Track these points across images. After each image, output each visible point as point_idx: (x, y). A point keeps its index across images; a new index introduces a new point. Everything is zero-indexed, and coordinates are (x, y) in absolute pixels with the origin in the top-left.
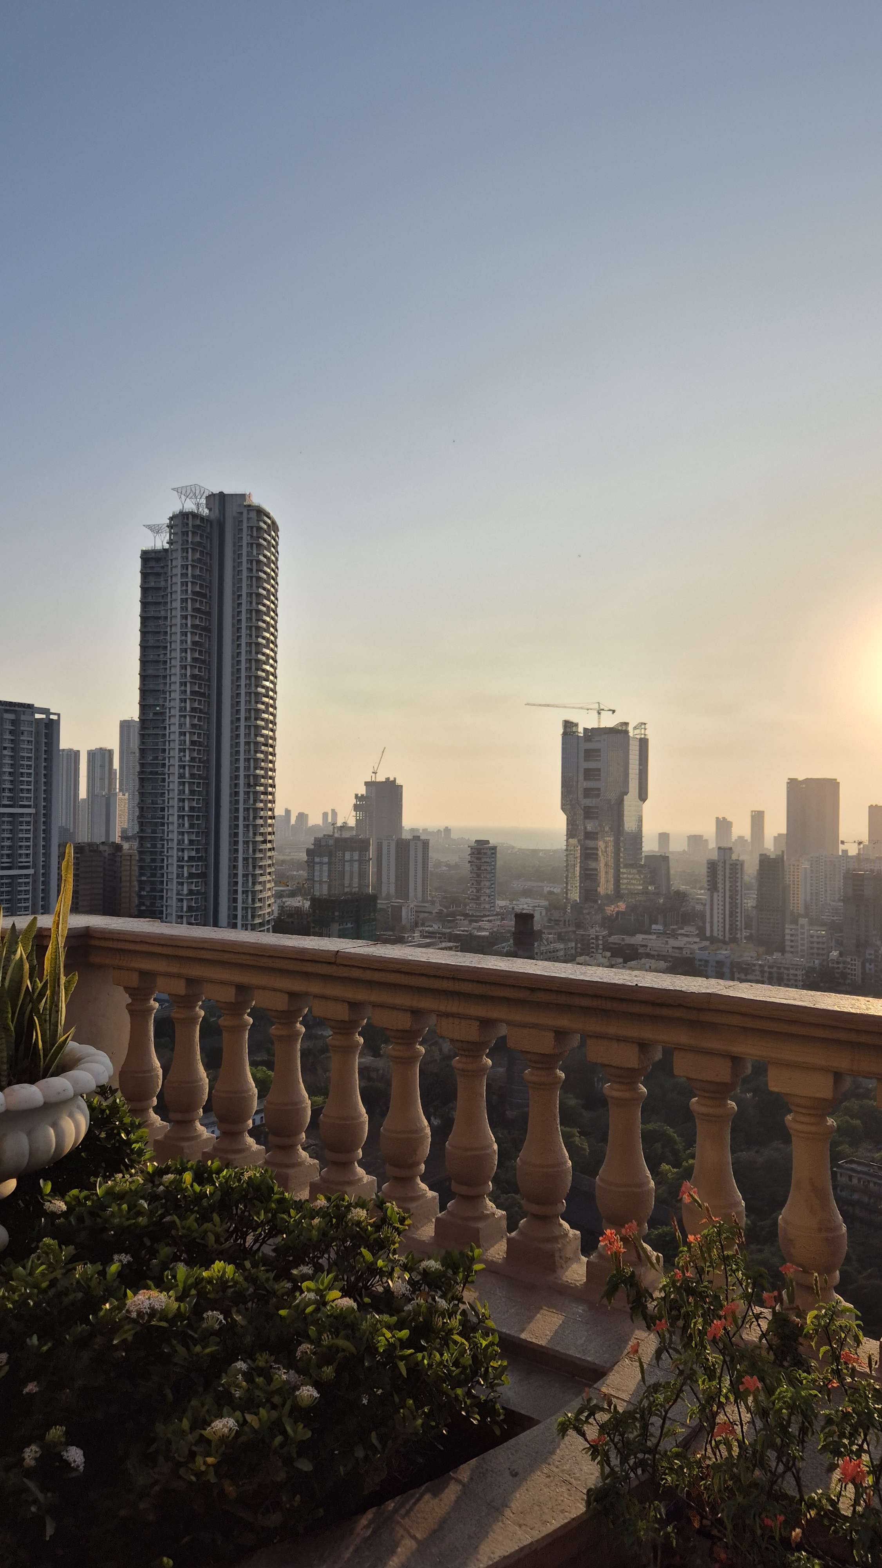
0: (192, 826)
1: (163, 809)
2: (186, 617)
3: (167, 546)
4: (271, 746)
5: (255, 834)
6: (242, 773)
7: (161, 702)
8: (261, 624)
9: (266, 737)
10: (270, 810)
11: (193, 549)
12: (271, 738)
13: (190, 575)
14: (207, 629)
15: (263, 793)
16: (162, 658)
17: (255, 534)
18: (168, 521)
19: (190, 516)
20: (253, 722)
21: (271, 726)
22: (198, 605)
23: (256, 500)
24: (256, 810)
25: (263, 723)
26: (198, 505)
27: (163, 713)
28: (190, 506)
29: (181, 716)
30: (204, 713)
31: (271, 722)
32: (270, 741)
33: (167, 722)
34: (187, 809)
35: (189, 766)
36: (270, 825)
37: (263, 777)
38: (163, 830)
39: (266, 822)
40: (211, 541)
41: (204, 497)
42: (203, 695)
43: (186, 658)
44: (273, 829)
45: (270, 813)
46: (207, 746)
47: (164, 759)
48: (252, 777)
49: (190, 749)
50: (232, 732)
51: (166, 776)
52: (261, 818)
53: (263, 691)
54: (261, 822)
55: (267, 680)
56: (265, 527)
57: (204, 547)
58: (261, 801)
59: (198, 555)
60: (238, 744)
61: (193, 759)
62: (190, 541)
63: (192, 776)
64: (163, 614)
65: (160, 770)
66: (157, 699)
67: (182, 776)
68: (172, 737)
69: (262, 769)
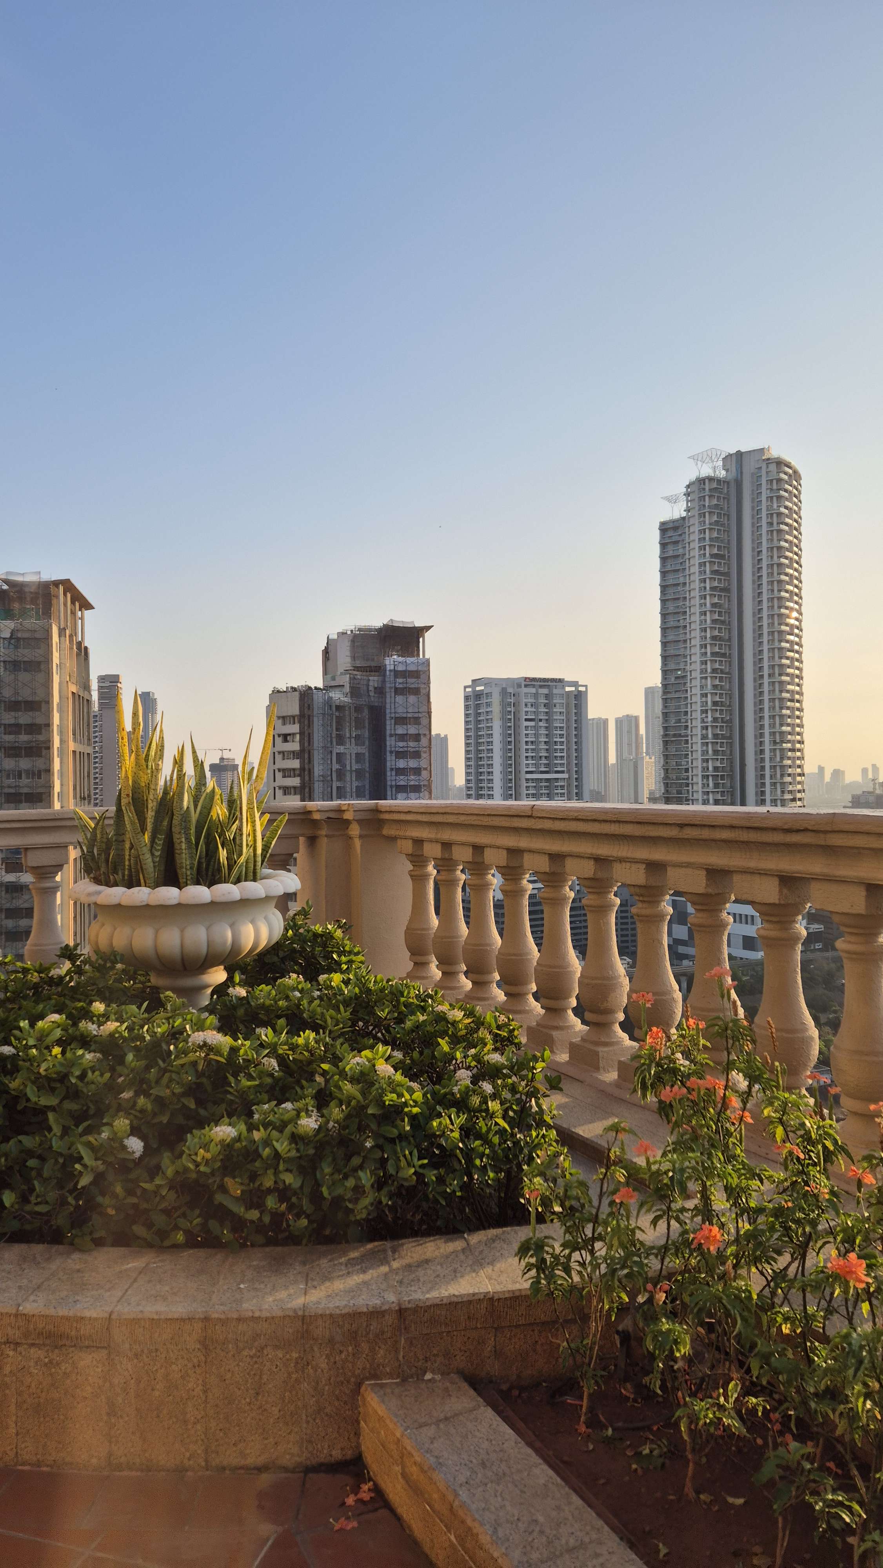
0: (716, 785)
1: (687, 770)
2: (704, 581)
3: (684, 514)
4: (798, 701)
5: (783, 792)
6: (767, 731)
7: (682, 666)
8: (783, 577)
9: (792, 692)
10: (799, 767)
11: (710, 513)
12: (798, 693)
13: (707, 539)
14: (726, 590)
15: (790, 750)
16: (682, 623)
17: (775, 487)
18: (685, 490)
19: (707, 481)
20: (777, 678)
21: (797, 680)
22: (716, 568)
23: (775, 453)
24: (783, 767)
25: (788, 679)
26: (714, 468)
27: (684, 677)
28: (706, 471)
29: (702, 678)
30: (726, 673)
31: (797, 677)
32: (797, 697)
33: (688, 685)
34: (711, 768)
35: (712, 726)
36: (799, 783)
37: (790, 733)
38: (688, 791)
39: (794, 779)
40: (728, 500)
41: (721, 459)
42: (724, 655)
43: (706, 621)
44: (803, 786)
45: (799, 770)
46: (730, 706)
47: (686, 722)
48: (777, 735)
49: (712, 710)
50: (755, 689)
51: (689, 738)
52: (789, 775)
53: (788, 645)
54: (789, 779)
55: (792, 634)
56: (786, 477)
57: (722, 509)
58: (789, 758)
59: (715, 518)
60: (761, 702)
61: (715, 720)
62: (707, 504)
63: (715, 736)
64: (681, 580)
65: (683, 732)
66: (679, 663)
67: (704, 737)
68: (694, 700)
69: (788, 725)
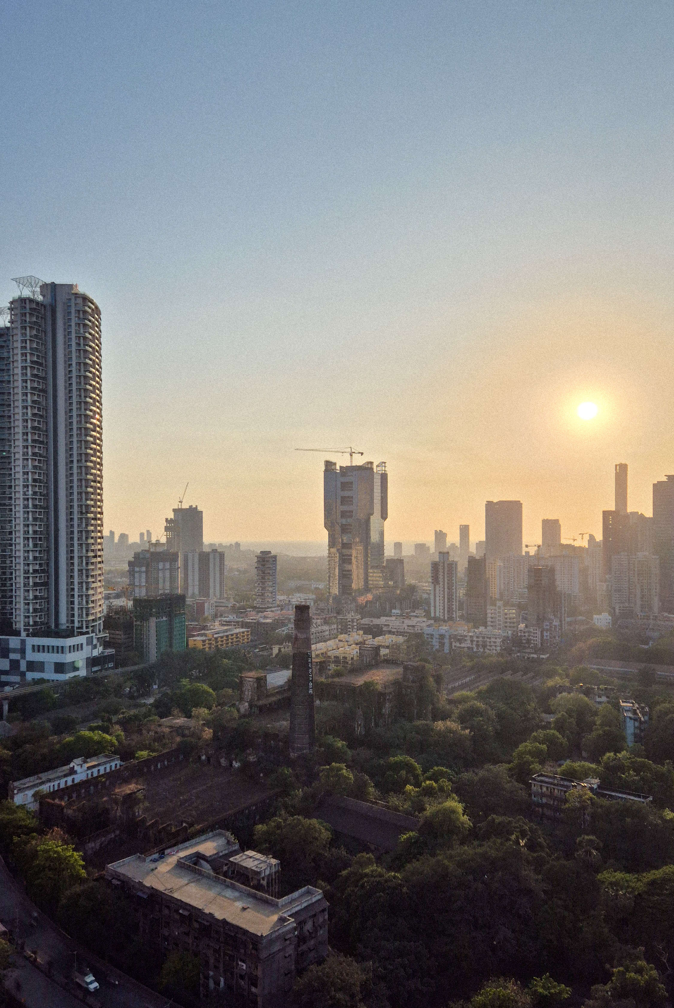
0: (35, 545)
1: (11, 533)
2: (26, 381)
3: (8, 325)
4: (99, 482)
5: (87, 551)
6: (75, 504)
7: (7, 448)
8: (88, 387)
9: (94, 475)
10: (99, 531)
11: (30, 327)
12: (99, 476)
13: (28, 348)
14: (44, 391)
15: (93, 519)
16: (6, 414)
17: (81, 316)
18: (9, 305)
19: (27, 302)
20: (83, 464)
21: (98, 466)
22: (35, 372)
23: (81, 290)
24: (87, 532)
25: (91, 465)
26: (33, 292)
27: (9, 457)
28: (27, 293)
29: (24, 459)
30: (43, 457)
31: (99, 464)
32: (98, 479)
33: (13, 464)
34: (31, 532)
35: (32, 499)
36: (99, 544)
37: (93, 506)
38: (11, 550)
39: (96, 541)
40: (45, 319)
41: (38, 286)
42: (42, 442)
43: (27, 414)
44: (102, 547)
45: (99, 534)
46: (46, 483)
47: (11, 494)
48: (84, 507)
49: (32, 486)
50: (67, 471)
51: (13, 507)
52: (92, 538)
53: (92, 439)
54: (92, 541)
55: (94, 431)
56: (90, 311)
57: (40, 326)
58: (92, 525)
59: (34, 332)
60: (72, 481)
61: (35, 493)
62: (28, 320)
63: (35, 506)
64: (6, 378)
65: (7, 502)
66: (4, 446)
67: (26, 506)
68: (17, 476)
69: (92, 500)
